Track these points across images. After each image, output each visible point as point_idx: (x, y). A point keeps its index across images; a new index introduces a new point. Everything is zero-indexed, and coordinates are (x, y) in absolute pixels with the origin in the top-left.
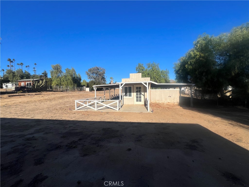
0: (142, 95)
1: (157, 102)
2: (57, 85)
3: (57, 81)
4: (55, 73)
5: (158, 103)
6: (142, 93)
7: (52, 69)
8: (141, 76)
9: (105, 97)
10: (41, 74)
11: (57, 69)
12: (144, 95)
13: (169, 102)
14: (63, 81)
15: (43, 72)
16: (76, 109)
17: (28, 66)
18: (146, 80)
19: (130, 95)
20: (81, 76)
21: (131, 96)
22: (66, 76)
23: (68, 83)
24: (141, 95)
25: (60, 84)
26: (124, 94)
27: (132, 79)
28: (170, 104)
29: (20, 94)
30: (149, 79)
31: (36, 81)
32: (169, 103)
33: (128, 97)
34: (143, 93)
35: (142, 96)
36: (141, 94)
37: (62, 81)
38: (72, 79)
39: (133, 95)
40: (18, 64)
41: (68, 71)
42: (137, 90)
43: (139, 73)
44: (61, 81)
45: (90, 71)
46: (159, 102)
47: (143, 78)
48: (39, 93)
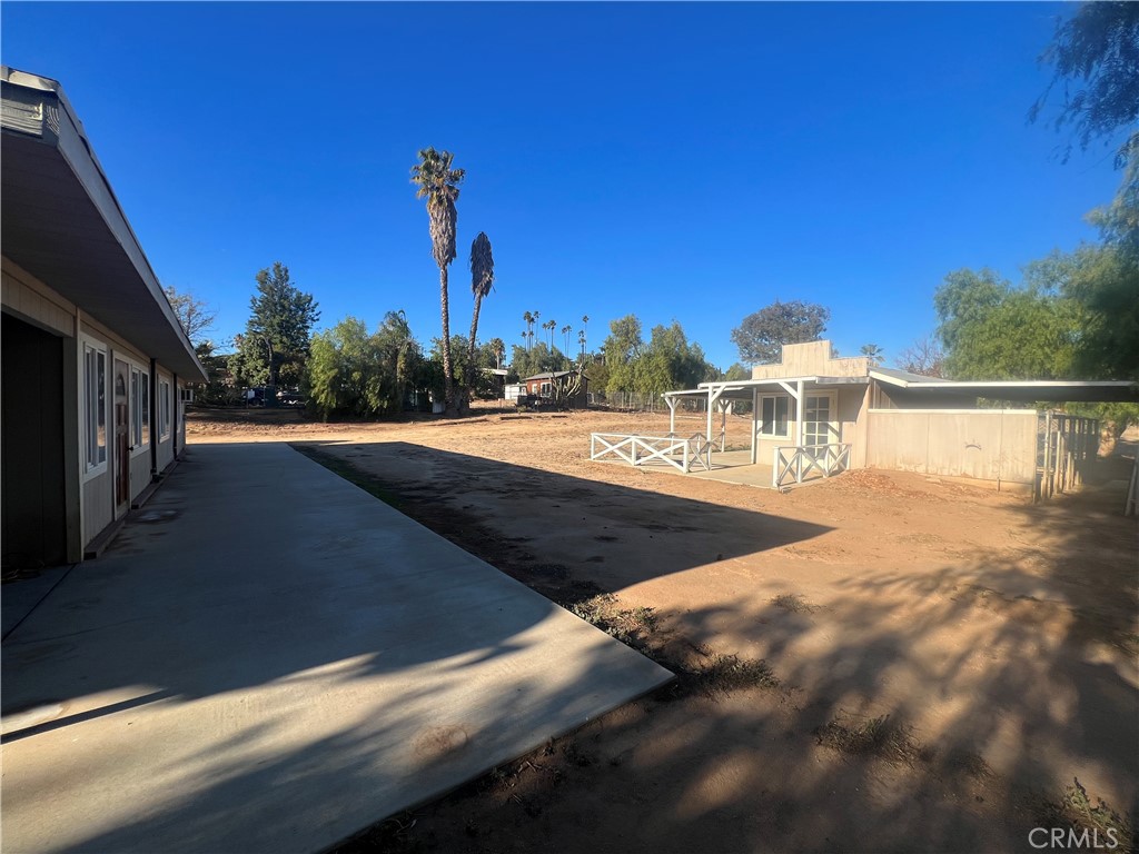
0: (833, 430)
1: (903, 467)
2: (622, 389)
3: (622, 375)
4: (618, 347)
5: (906, 471)
6: (830, 423)
7: (612, 335)
8: (827, 354)
9: (723, 433)
10: (598, 351)
11: (628, 333)
12: (839, 434)
13: (971, 474)
14: (640, 375)
15: (603, 345)
16: (593, 457)
17: (569, 327)
18: (850, 368)
19: (782, 431)
20: (703, 351)
21: (785, 433)
22: (649, 357)
23: (654, 383)
24: (829, 431)
25: (631, 385)
26: (760, 424)
27: (791, 364)
28: (972, 482)
29: (522, 414)
30: (860, 364)
31: (560, 377)
32: (965, 475)
33: (773, 436)
34: (834, 425)
35: (832, 438)
36: (827, 426)
37: (637, 374)
38: (667, 367)
39: (794, 428)
40: (545, 325)
41: (659, 334)
42: (810, 411)
43: (819, 342)
44: (633, 376)
45: (751, 323)
46: (912, 468)
47: (836, 363)
48: (562, 414)
